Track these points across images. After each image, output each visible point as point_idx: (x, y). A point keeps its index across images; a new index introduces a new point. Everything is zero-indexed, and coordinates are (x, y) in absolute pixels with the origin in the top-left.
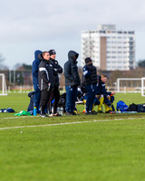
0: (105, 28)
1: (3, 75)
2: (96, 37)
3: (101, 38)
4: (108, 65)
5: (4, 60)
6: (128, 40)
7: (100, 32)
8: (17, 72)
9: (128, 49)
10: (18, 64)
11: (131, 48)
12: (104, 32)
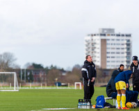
0: (105, 31)
1: (15, 74)
2: (97, 39)
3: (102, 40)
4: (108, 64)
5: (16, 59)
6: (125, 42)
7: (101, 35)
8: (27, 70)
9: (125, 50)
10: (28, 64)
11: (128, 49)
12: (105, 35)
